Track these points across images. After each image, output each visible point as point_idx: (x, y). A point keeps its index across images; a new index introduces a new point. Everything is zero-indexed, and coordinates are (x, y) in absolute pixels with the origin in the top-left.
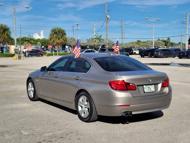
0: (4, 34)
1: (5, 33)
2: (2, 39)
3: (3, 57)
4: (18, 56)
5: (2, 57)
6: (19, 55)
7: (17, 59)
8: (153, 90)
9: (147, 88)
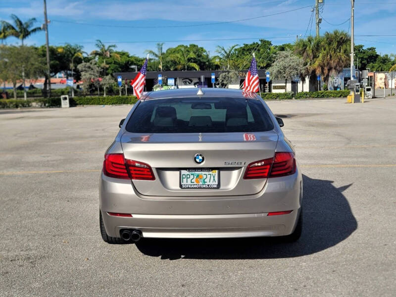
0: (340, 50)
1: (340, 48)
2: (334, 62)
3: (336, 97)
4: (355, 95)
5: (334, 97)
6: (356, 93)
7: (351, 103)
8: (211, 183)
9: (192, 177)
